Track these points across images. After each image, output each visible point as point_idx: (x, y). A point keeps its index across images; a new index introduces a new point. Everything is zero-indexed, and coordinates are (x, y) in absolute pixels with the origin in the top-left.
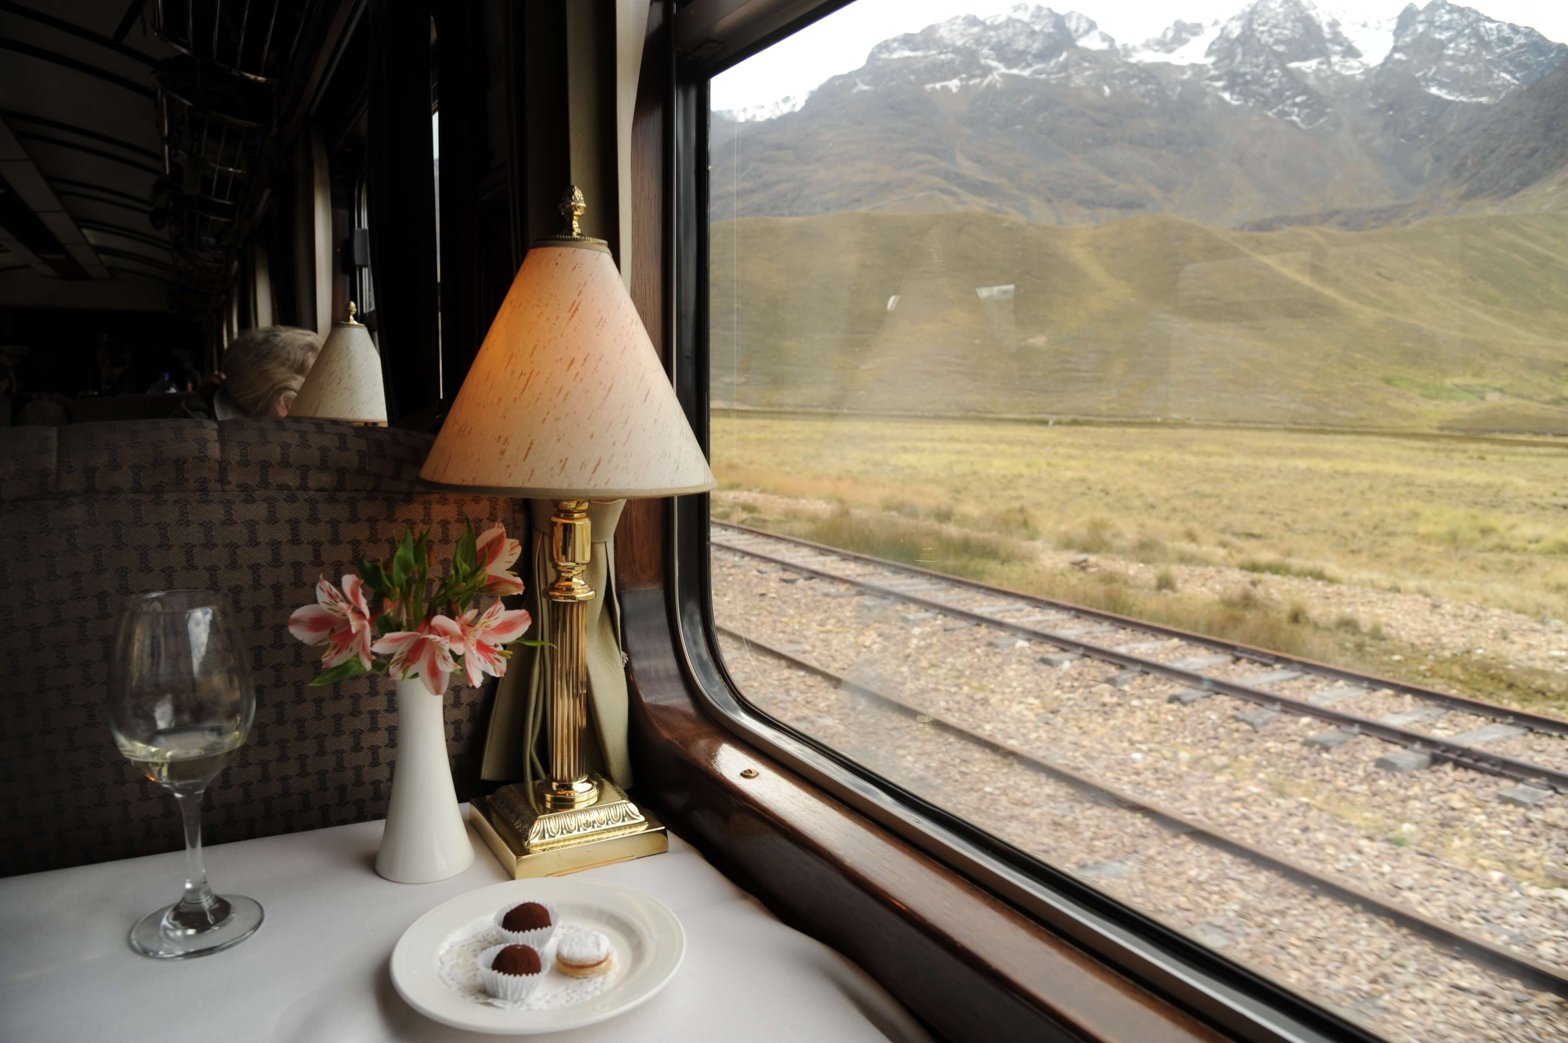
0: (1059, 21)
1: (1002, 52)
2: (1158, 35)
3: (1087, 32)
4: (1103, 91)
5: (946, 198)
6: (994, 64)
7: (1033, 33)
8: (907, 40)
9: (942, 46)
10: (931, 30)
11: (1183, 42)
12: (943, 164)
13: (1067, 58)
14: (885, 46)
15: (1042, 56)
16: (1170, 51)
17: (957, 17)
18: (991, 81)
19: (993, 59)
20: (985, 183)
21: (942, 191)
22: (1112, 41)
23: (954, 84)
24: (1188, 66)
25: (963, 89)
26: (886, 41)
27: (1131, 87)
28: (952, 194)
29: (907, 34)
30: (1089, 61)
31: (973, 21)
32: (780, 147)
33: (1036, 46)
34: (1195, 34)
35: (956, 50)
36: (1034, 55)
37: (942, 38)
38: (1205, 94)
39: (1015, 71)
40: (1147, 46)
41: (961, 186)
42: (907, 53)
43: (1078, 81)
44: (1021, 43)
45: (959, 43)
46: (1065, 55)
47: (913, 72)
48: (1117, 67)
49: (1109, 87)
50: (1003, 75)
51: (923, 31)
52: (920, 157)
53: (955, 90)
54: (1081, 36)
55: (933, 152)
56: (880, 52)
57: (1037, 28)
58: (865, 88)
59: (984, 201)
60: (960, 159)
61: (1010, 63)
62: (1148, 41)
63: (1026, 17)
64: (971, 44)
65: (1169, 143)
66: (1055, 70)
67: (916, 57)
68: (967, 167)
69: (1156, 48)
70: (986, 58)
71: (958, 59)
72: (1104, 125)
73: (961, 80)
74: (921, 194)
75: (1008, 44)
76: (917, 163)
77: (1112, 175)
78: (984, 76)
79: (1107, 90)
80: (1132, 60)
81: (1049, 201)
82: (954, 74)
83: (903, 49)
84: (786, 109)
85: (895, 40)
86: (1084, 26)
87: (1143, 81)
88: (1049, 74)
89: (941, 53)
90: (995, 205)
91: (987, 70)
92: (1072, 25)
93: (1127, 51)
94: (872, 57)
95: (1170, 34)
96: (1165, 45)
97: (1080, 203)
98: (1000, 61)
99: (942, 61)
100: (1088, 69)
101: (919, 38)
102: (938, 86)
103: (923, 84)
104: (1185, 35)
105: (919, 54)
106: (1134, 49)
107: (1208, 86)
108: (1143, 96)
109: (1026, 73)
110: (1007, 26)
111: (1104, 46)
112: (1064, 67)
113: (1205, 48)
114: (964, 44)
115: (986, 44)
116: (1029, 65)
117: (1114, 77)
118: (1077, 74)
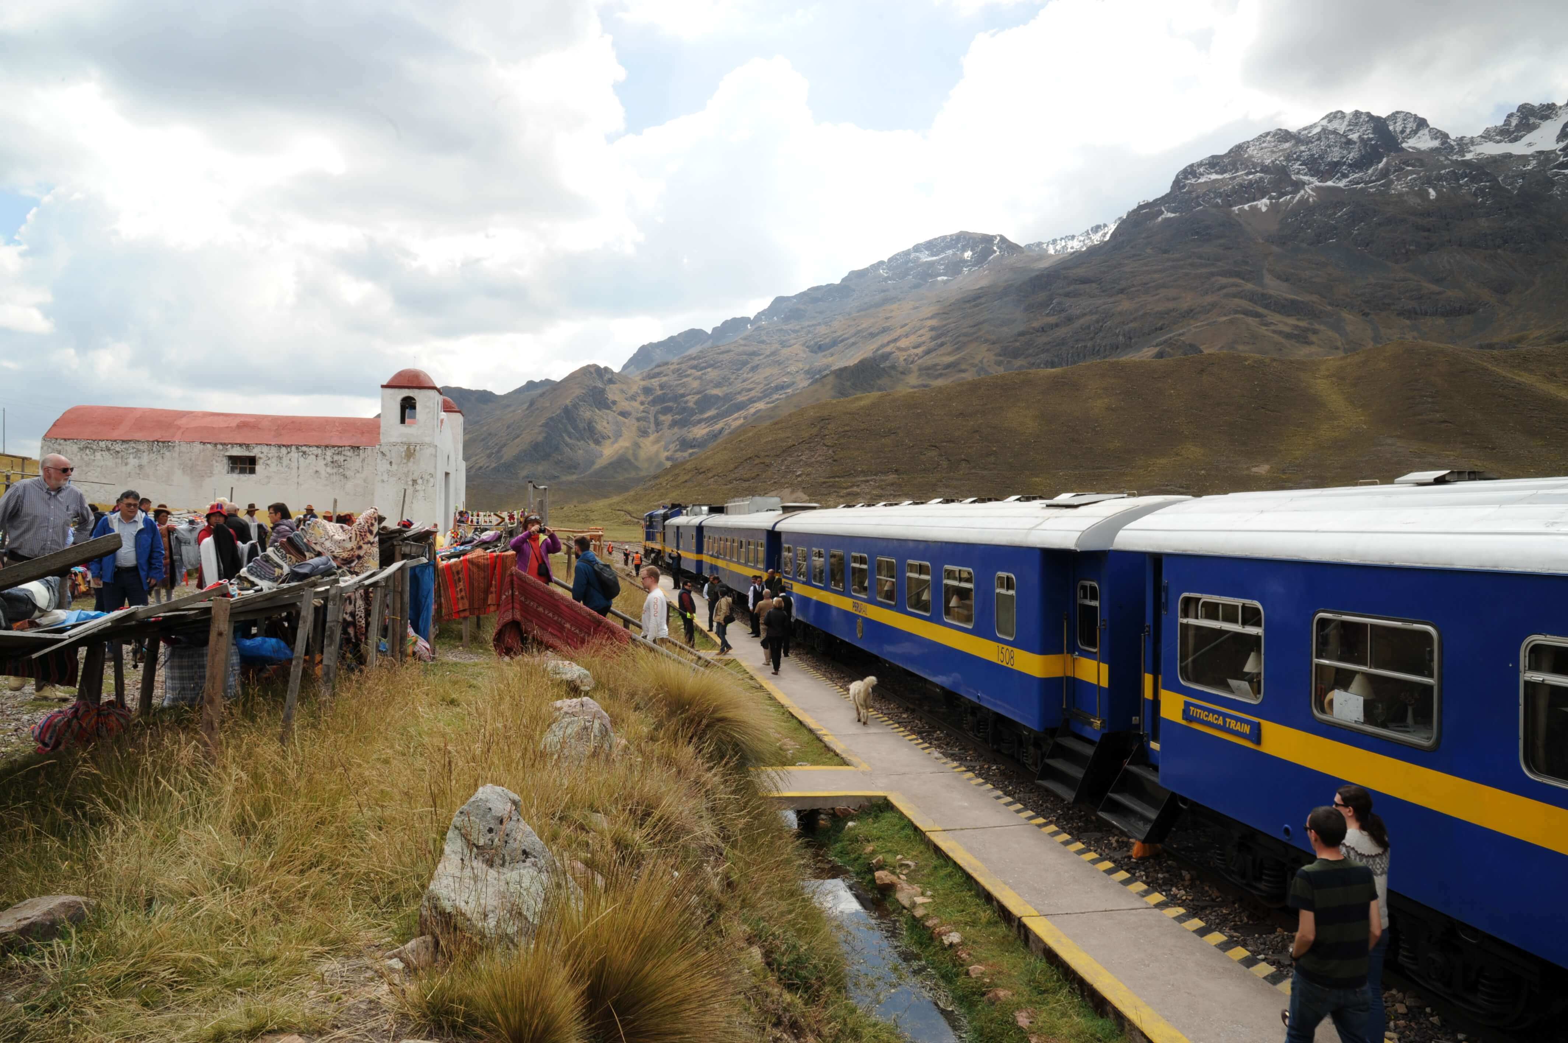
0: (1379, 124)
1: (1314, 166)
2: (1500, 122)
3: (1415, 132)
4: (1428, 194)
5: (1250, 320)
6: (1306, 178)
7: (1349, 142)
8: (1214, 163)
9: (1250, 165)
10: (1239, 149)
11: (1531, 128)
12: (1249, 286)
13: (1387, 163)
14: (1190, 171)
15: (1359, 165)
16: (1516, 139)
17: (1268, 134)
18: (1303, 196)
19: (1306, 174)
20: (1293, 302)
21: (1247, 313)
22: (1445, 136)
23: (1263, 204)
24: (1532, 155)
25: (1273, 208)
26: (1192, 166)
27: (1461, 186)
28: (1257, 315)
29: (1213, 157)
30: (1413, 165)
31: (1284, 136)
32: (1084, 281)
33: (1353, 155)
34: (1546, 118)
35: (1265, 169)
36: (1350, 165)
37: (1251, 157)
38: (1553, 184)
39: (1330, 183)
40: (1487, 136)
41: (1266, 307)
42: (1214, 177)
43: (1399, 187)
44: (1335, 155)
45: (1268, 162)
46: (1385, 160)
47: (1220, 195)
48: (1445, 167)
49: (1434, 189)
50: (1317, 189)
51: (1231, 151)
52: (1223, 281)
53: (1264, 209)
54: (1409, 137)
55: (1238, 275)
56: (1186, 178)
57: (1354, 137)
58: (1171, 215)
59: (1292, 321)
60: (1268, 279)
61: (1323, 176)
62: (1487, 131)
63: (1342, 127)
64: (1281, 160)
65: (1506, 242)
66: (1374, 178)
67: (1224, 178)
68: (1275, 287)
69: (1498, 138)
70: (1298, 173)
71: (1267, 178)
72: (1429, 230)
73: (1271, 198)
74: (1224, 319)
75: (1321, 157)
76: (1222, 287)
77: (1438, 281)
78: (1295, 192)
79: (1432, 193)
80: (1469, 156)
81: (1366, 315)
82: (1263, 193)
83: (1211, 173)
84: (1096, 238)
85: (1200, 164)
86: (1411, 125)
87: (1473, 179)
88: (1366, 183)
89: (1247, 174)
90: (1302, 324)
91: (1299, 185)
92: (1395, 127)
93: (1463, 144)
94: (1178, 183)
95: (1514, 122)
96: (1507, 133)
97: (1400, 314)
98: (1312, 176)
99: (1250, 180)
100: (1411, 172)
101: (1226, 161)
102: (1246, 207)
103: (1231, 206)
104: (1532, 120)
105: (1227, 176)
106: (1472, 141)
107: (1557, 174)
108: (1475, 195)
109: (1342, 184)
110: (1319, 139)
111: (1436, 143)
112: (1385, 173)
113: (1558, 131)
114: (1273, 162)
115: (1297, 159)
116: (1345, 176)
117: (1440, 178)
118: (1398, 179)
